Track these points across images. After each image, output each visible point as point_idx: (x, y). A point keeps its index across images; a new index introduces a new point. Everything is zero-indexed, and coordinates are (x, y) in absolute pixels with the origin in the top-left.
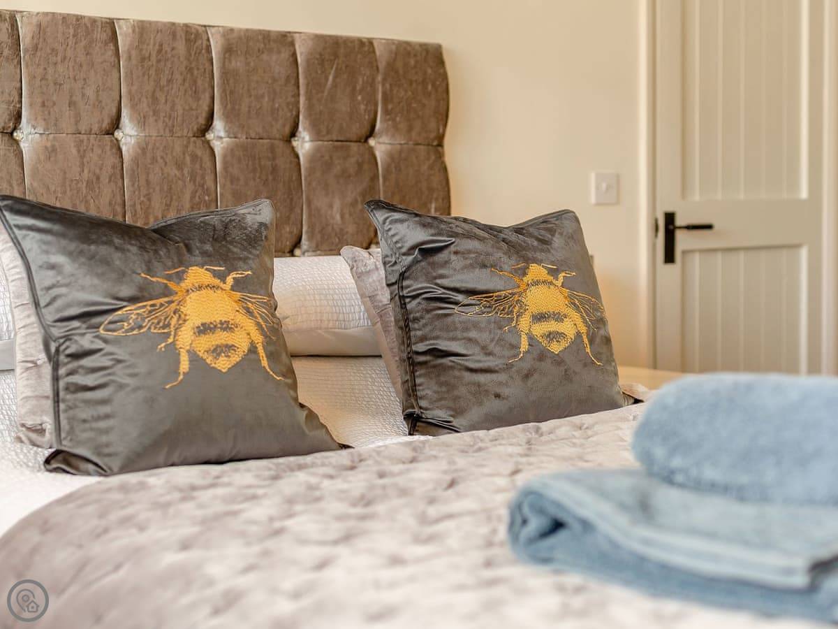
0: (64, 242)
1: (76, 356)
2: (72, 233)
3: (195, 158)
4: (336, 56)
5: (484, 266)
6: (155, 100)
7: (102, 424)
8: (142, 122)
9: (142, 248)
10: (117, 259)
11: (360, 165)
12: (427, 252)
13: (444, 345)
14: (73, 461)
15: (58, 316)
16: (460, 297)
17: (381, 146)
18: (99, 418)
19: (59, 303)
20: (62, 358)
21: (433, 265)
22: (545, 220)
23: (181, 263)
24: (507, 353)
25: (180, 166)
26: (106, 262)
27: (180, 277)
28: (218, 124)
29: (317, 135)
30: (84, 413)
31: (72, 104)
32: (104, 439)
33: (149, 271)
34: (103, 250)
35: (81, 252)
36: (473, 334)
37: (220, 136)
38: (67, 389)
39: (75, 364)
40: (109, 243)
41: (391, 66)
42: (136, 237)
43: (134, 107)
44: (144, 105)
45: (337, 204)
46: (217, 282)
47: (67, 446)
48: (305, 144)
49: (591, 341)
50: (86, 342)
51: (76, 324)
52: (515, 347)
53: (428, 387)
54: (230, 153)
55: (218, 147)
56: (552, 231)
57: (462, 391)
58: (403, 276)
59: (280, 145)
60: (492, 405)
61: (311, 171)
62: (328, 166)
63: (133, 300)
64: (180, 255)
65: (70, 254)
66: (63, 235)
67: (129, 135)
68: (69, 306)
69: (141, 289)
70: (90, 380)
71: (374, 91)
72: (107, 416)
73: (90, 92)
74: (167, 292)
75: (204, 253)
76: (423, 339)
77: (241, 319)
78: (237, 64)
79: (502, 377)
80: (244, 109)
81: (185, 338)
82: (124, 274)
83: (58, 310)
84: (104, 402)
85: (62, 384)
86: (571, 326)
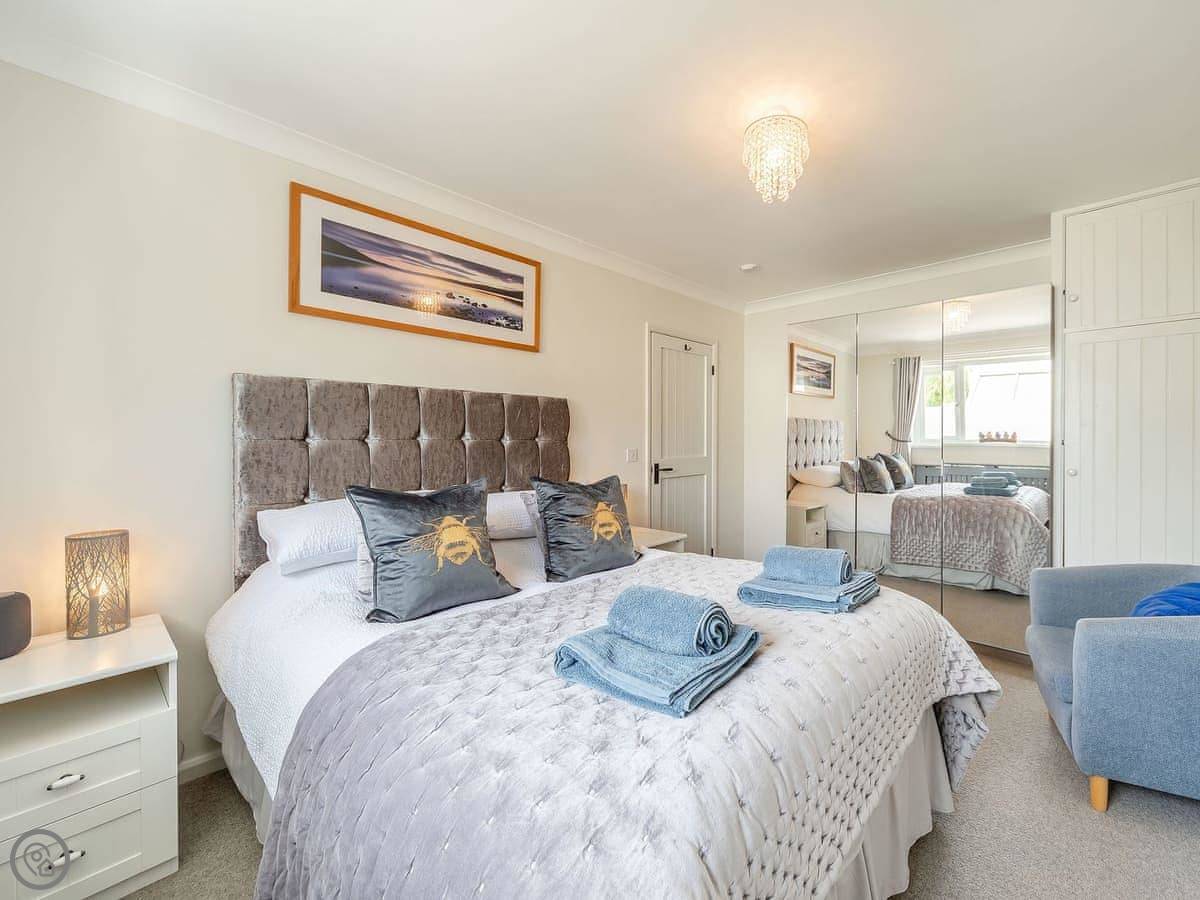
0: (381, 509)
1: (385, 563)
2: (385, 503)
3: (456, 448)
4: (521, 404)
5: (580, 505)
6: (437, 423)
7: (399, 596)
8: (430, 433)
9: (422, 509)
10: (408, 515)
11: (531, 450)
12: (557, 499)
13: (562, 539)
14: (383, 615)
15: (378, 543)
16: (569, 519)
17: (541, 441)
18: (396, 593)
19: (377, 538)
20: (379, 564)
21: (560, 505)
22: (606, 481)
23: (441, 514)
24: (589, 542)
25: (449, 453)
26: (402, 517)
27: (440, 522)
28: (467, 434)
29: (513, 437)
30: (389, 591)
31: (395, 426)
32: (398, 603)
33: (425, 520)
34: (402, 512)
35: (390, 514)
36: (575, 535)
37: (468, 439)
38: (381, 578)
39: (384, 567)
40: (405, 508)
41: (545, 408)
42: (419, 504)
43: (426, 427)
44: (432, 427)
45: (521, 467)
46: (459, 523)
47: (380, 607)
48: (507, 441)
49: (623, 533)
50: (391, 556)
51: (385, 547)
52: (592, 539)
53: (555, 558)
54: (473, 447)
55: (467, 444)
56: (608, 487)
57: (570, 559)
58: (545, 509)
59: (495, 443)
60: (582, 564)
61: (510, 453)
62: (517, 450)
63: (415, 535)
64: (440, 511)
65: (384, 514)
66: (382, 506)
67: (424, 439)
68: (382, 539)
69: (420, 529)
70: (392, 575)
71: (538, 419)
72: (401, 592)
73: (405, 421)
74: (433, 530)
75: (453, 509)
76: (553, 537)
77: (469, 539)
78: (477, 408)
79: (586, 552)
80: (480, 427)
81: (441, 551)
82: (411, 523)
83: (378, 541)
84: (399, 585)
85: (378, 575)
86: (615, 528)
